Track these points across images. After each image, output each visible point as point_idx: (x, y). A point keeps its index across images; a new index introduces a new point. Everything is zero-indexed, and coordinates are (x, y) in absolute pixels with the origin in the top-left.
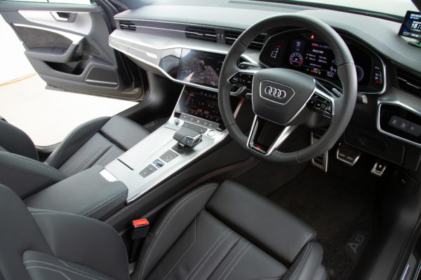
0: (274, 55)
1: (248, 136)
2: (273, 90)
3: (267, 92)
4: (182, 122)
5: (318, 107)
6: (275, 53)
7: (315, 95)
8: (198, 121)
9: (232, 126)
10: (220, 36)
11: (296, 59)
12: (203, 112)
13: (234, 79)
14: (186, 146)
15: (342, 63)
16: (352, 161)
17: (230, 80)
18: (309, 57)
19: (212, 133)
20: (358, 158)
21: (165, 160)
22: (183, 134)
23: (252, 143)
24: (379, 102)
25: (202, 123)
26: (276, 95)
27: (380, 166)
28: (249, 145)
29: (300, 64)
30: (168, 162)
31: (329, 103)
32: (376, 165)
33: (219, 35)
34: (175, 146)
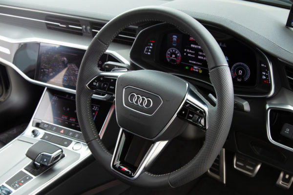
0: (148, 50)
1: (113, 154)
2: (138, 97)
3: (132, 100)
4: (41, 132)
5: (191, 118)
6: (148, 49)
7: (186, 103)
8: (62, 132)
9: (93, 142)
10: (86, 29)
11: (173, 56)
12: (68, 119)
13: (95, 84)
14: (42, 165)
15: (214, 66)
16: (252, 171)
17: (89, 85)
18: (187, 53)
19: (77, 147)
20: (259, 167)
21: (13, 187)
22: (38, 150)
23: (118, 163)
24: (268, 107)
25: (66, 133)
26: (142, 104)
27: (287, 176)
28: (114, 166)
29: (178, 61)
30: (16, 188)
31: (202, 113)
32: (282, 175)
33: (84, 27)
34: (29, 166)
